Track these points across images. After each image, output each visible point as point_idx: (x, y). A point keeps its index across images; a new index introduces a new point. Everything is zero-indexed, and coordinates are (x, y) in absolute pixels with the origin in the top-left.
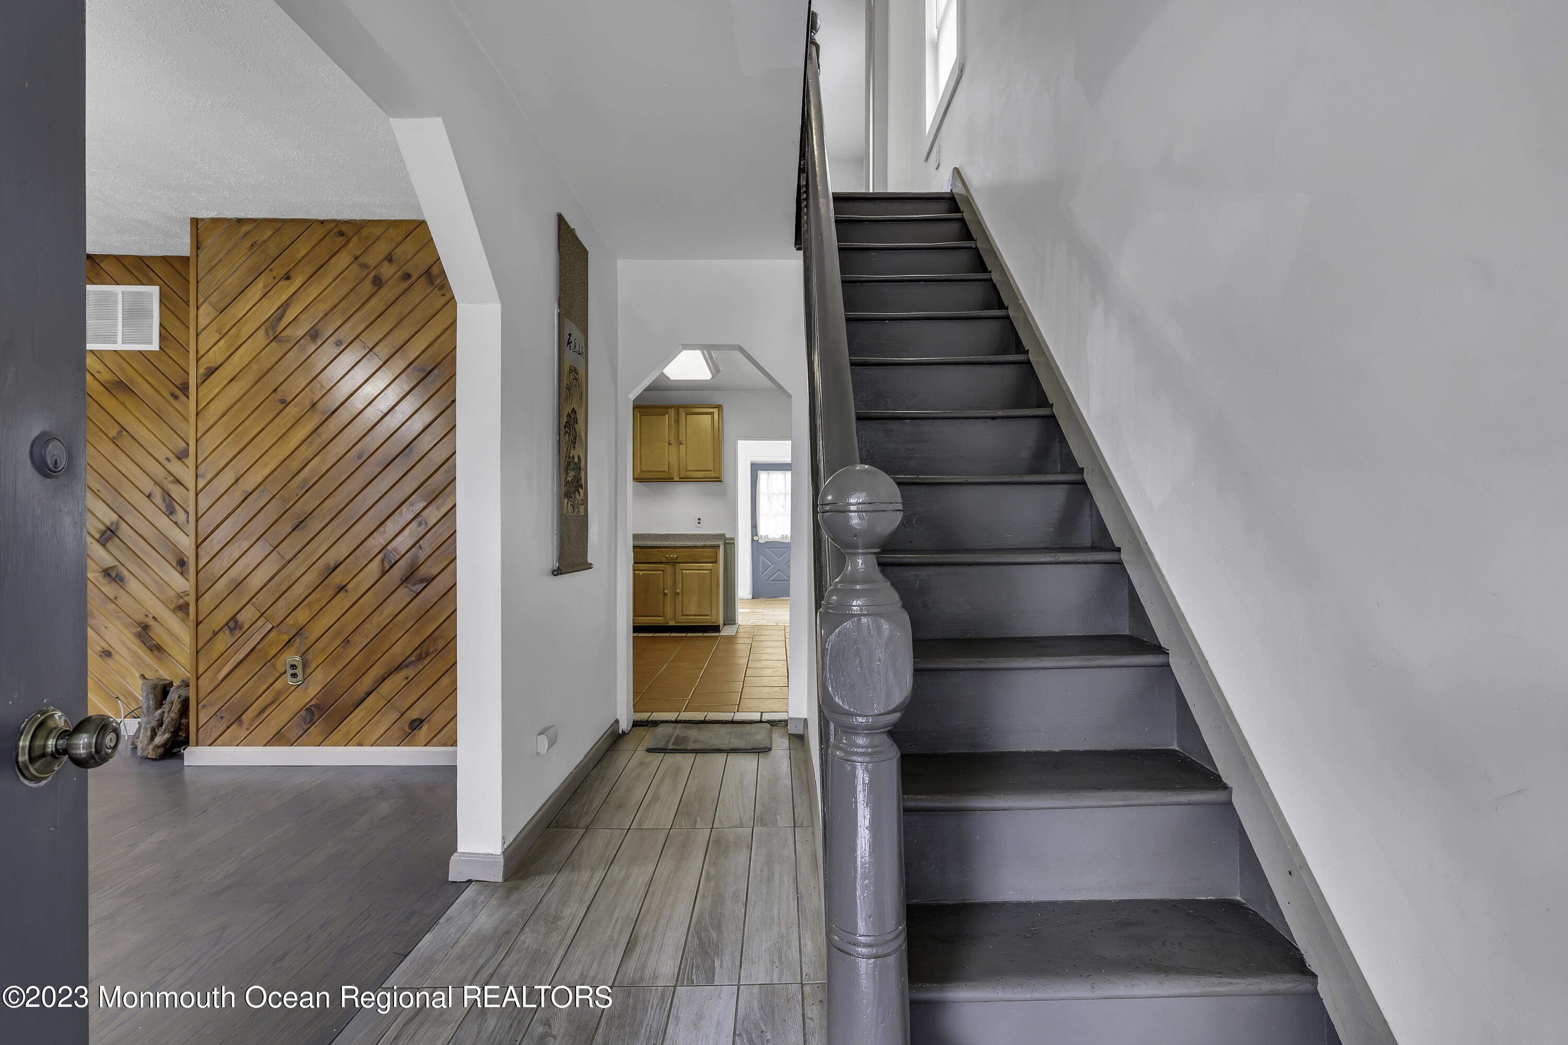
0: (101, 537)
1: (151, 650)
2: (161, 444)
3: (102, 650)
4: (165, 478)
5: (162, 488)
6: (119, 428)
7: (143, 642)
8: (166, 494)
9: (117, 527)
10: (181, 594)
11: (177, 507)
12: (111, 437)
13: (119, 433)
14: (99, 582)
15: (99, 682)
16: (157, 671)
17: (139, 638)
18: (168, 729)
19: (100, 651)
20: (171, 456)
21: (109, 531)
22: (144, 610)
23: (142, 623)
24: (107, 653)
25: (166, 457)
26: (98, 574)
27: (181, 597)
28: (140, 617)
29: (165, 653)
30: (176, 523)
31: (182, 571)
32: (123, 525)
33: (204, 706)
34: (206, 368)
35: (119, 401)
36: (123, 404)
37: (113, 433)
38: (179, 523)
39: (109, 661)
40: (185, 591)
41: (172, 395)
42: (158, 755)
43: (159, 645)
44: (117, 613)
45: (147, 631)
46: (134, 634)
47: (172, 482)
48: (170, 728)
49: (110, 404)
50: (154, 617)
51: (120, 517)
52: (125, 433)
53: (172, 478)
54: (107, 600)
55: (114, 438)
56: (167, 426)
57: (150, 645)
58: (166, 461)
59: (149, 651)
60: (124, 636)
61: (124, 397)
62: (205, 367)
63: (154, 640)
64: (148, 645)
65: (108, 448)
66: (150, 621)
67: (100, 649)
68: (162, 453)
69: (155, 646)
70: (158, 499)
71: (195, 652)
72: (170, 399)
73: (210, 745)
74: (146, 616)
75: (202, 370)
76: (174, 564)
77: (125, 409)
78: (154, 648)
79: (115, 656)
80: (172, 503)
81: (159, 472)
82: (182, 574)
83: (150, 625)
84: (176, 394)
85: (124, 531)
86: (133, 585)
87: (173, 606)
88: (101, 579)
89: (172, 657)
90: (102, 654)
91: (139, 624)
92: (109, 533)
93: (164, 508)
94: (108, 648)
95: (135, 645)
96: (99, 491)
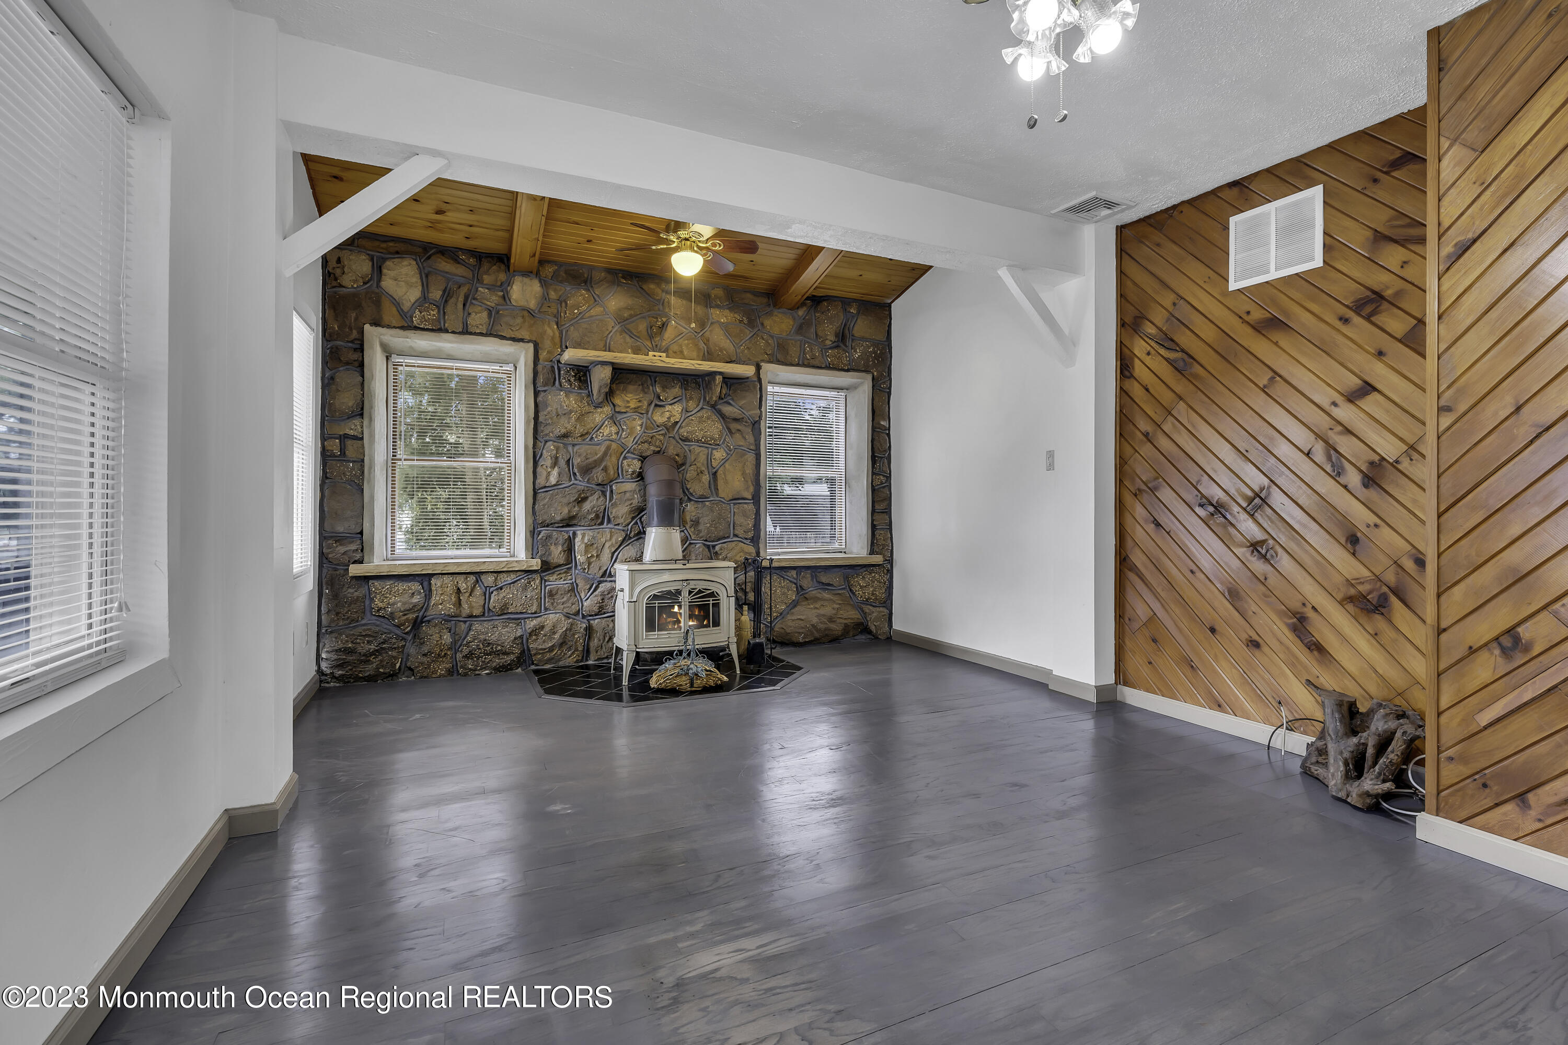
0: (1248, 506)
1: (1309, 649)
2: (1325, 385)
3: (1250, 639)
4: (1331, 429)
5: (1326, 442)
6: (1271, 374)
7: (1299, 637)
8: (1331, 448)
9: (1269, 494)
10: (1353, 582)
11: (1347, 465)
12: (1262, 386)
13: (1272, 379)
14: (1246, 558)
15: (1245, 675)
16: (1318, 677)
17: (1295, 631)
18: (1384, 774)
19: (1246, 640)
20: (1339, 399)
21: (1258, 498)
22: (1301, 597)
23: (1298, 613)
24: (1255, 643)
25: (1332, 401)
26: (1245, 549)
27: (1352, 585)
28: (1295, 605)
29: (1328, 655)
30: (1345, 487)
31: (1354, 551)
32: (1275, 491)
33: (1451, 759)
34: (1456, 245)
35: (1272, 341)
36: (1276, 344)
37: (1263, 382)
38: (1350, 486)
39: (1257, 652)
40: (1358, 577)
41: (1341, 319)
42: (1366, 805)
43: (1319, 643)
44: (1266, 596)
45: (1304, 624)
46: (1288, 625)
47: (1340, 433)
48: (1387, 774)
49: (1261, 347)
50: (1313, 607)
51: (1271, 481)
52: (1278, 378)
53: (1340, 428)
54: (1255, 580)
55: (1265, 386)
56: (1333, 361)
57: (1309, 642)
58: (1333, 407)
59: (1308, 650)
60: (1275, 627)
61: (1277, 336)
62: (1454, 242)
63: (1314, 637)
64: (1306, 641)
65: (1259, 401)
66: (1310, 614)
67: (1247, 636)
68: (1323, 396)
69: (1315, 644)
70: (1319, 454)
71: (1436, 674)
72: (1338, 324)
73: (1461, 822)
74: (1304, 604)
75: (1448, 249)
76: (1343, 541)
77: (1278, 349)
78: (1313, 647)
79: (1265, 649)
80: (1340, 461)
81: (1322, 422)
82: (1354, 554)
83: (1308, 617)
84: (1347, 316)
85: (1277, 499)
86: (1285, 563)
87: (1339, 596)
88: (1248, 555)
89: (1339, 663)
90: (1249, 644)
91: (1295, 614)
92: (1257, 501)
93: (1328, 468)
94: (1256, 637)
95: (1288, 637)
96: (1247, 451)
